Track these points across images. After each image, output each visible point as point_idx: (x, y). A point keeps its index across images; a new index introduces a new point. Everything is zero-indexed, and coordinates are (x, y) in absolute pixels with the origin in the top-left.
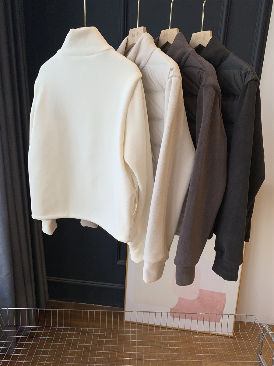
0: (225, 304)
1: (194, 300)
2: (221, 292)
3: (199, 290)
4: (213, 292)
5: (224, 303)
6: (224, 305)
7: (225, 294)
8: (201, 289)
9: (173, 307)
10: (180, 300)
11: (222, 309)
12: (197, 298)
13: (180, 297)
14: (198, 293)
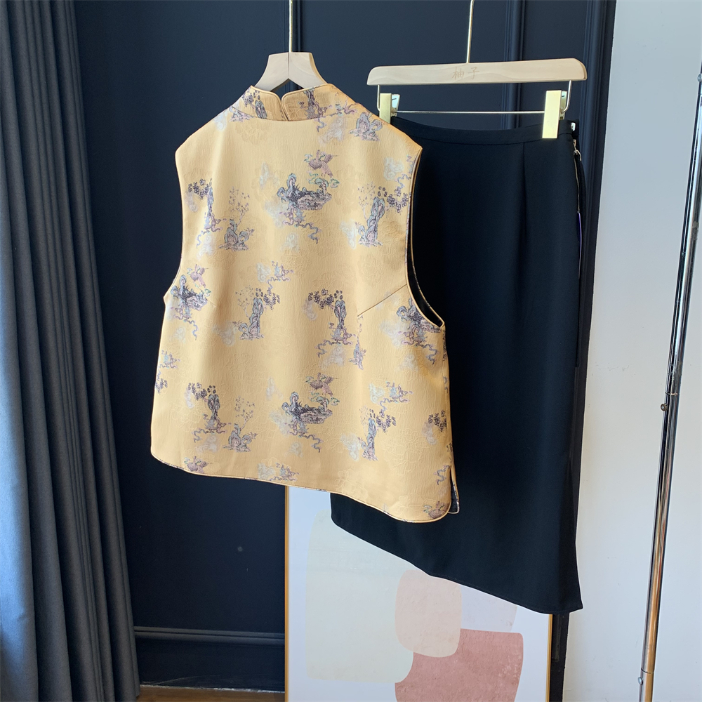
0: (522, 660)
1: (450, 657)
2: (512, 632)
3: (459, 632)
4: (491, 632)
5: (520, 657)
6: (520, 664)
7: (519, 636)
8: (464, 630)
9: (402, 680)
10: (419, 659)
11: (516, 672)
12: (457, 652)
13: (417, 654)
14: (457, 640)
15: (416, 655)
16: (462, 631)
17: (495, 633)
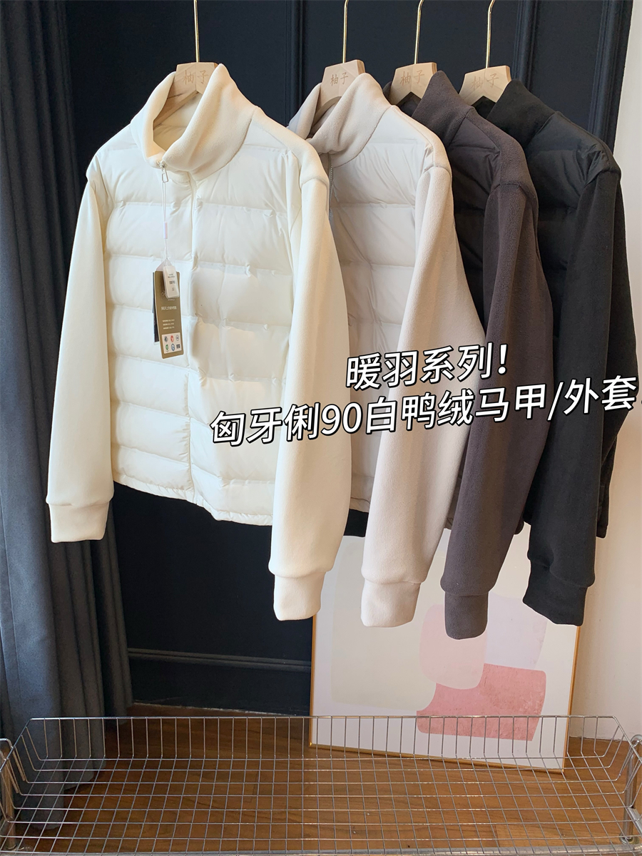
0: (544, 697)
1: (472, 690)
2: (535, 669)
3: (483, 667)
4: (515, 669)
5: (542, 694)
6: (542, 700)
7: (543, 674)
8: (487, 664)
9: (424, 708)
10: (441, 690)
11: (537, 707)
12: (479, 686)
13: (440, 685)
14: (480, 674)
15: (438, 686)
16: (486, 665)
17: (518, 669)
